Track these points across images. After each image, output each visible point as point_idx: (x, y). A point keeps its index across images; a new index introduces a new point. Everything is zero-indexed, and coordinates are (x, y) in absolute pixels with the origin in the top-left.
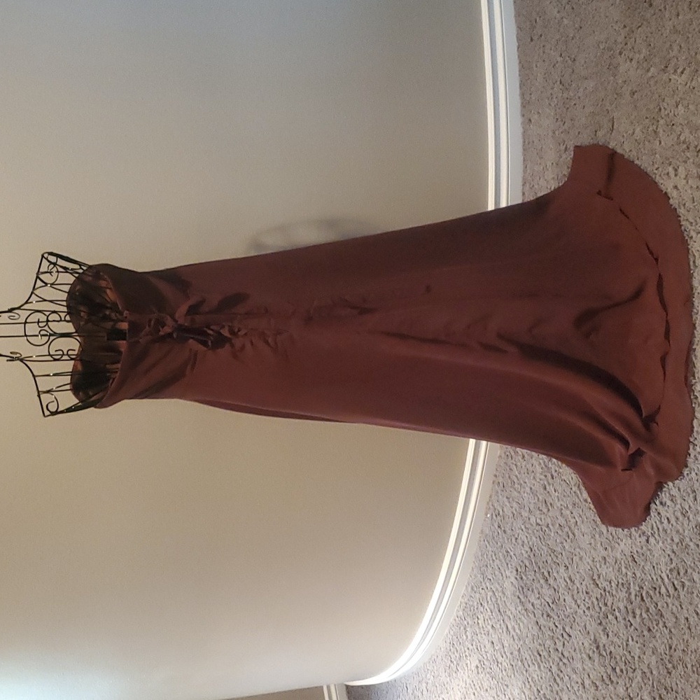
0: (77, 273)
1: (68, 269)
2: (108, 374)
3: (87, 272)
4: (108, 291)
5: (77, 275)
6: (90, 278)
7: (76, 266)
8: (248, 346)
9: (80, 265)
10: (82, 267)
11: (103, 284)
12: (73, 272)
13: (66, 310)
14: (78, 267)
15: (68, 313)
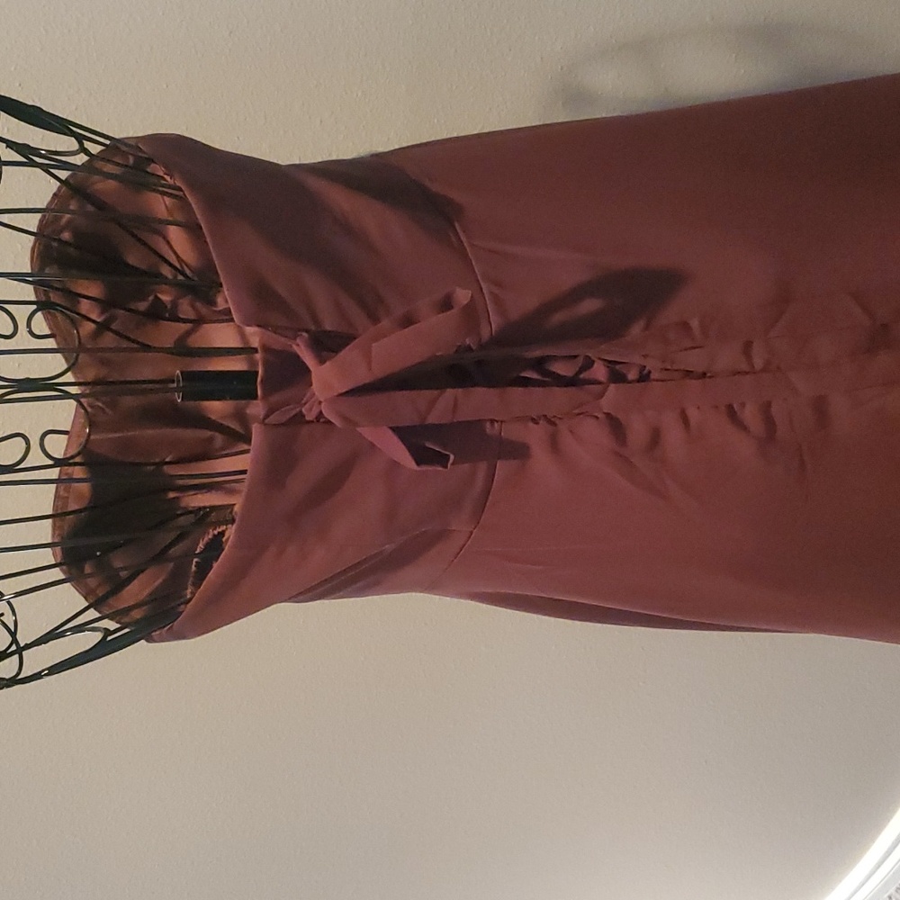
0: (65, 166)
1: (36, 151)
2: (172, 495)
3: (99, 164)
4: (174, 233)
5: (63, 174)
6: (112, 184)
7: (65, 143)
8: (674, 436)
9: (80, 139)
10: (87, 144)
11: (160, 205)
12: (49, 162)
13: (33, 298)
14: (72, 144)
15: (43, 305)
